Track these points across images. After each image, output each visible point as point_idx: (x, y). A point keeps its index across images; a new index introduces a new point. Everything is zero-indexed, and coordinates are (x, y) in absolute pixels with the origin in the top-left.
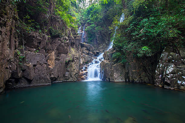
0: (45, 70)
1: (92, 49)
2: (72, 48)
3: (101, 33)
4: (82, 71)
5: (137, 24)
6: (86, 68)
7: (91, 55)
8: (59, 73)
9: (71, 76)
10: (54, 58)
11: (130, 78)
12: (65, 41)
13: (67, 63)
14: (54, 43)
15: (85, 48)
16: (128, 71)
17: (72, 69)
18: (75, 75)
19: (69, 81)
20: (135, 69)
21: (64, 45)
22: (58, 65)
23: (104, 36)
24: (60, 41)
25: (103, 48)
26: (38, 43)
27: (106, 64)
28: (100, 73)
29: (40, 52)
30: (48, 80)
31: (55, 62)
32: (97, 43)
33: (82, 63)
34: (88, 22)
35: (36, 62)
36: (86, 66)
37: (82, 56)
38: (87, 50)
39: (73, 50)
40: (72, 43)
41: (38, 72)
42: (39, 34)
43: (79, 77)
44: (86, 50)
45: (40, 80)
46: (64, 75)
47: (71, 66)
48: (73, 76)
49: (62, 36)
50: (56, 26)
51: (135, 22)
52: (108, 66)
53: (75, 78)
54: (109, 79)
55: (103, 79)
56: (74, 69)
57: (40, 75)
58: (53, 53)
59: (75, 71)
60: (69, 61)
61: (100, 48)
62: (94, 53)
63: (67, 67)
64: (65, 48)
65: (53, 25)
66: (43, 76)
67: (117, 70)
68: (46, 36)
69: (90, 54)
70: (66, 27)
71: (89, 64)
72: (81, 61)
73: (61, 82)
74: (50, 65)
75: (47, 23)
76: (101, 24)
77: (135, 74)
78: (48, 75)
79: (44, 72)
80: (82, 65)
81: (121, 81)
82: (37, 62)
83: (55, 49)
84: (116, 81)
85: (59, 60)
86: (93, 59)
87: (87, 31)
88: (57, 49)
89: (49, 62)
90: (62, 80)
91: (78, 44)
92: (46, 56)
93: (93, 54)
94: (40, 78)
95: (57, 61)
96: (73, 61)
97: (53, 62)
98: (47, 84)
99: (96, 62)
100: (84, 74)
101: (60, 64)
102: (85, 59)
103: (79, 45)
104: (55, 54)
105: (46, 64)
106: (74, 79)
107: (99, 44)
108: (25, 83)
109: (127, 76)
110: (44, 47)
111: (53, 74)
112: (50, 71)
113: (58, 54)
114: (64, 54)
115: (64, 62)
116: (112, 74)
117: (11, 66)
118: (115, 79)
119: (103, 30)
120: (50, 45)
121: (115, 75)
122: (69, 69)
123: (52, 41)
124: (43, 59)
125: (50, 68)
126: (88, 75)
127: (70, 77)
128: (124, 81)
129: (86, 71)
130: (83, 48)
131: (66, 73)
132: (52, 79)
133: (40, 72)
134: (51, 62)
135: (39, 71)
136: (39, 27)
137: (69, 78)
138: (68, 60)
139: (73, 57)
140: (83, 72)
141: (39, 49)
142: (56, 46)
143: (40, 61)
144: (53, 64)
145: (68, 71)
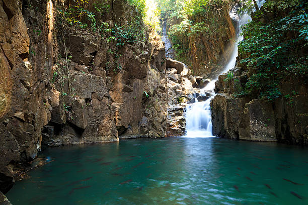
2: (151, 68)
4: (173, 116)
6: (180, 110)
8: (131, 119)
9: (153, 125)
10: (121, 86)
15: (174, 70)
16: (286, 117)
17: (155, 111)
18: (162, 123)
21: (138, 59)
22: (129, 101)
25: (207, 70)
26: (91, 54)
28: (212, 120)
29: (96, 73)
31: (123, 94)
32: (194, 60)
36: (180, 107)
38: (178, 73)
39: (153, 73)
41: (94, 115)
43: (168, 128)
44: (175, 73)
46: (139, 123)
48: (157, 126)
53: (162, 129)
56: (159, 112)
57: (98, 120)
58: (119, 76)
59: (162, 114)
61: (201, 72)
62: (191, 80)
63: (144, 107)
64: (142, 65)
66: (103, 122)
69: (183, 82)
72: (169, 95)
74: (113, 102)
78: (111, 120)
82: (92, 93)
84: (254, 139)
85: (129, 91)
88: (127, 69)
91: (160, 60)
92: (107, 82)
94: (97, 126)
95: (126, 94)
97: (118, 94)
99: (201, 99)
103: (162, 63)
104: (123, 78)
105: (108, 97)
106: (159, 133)
107: (198, 63)
108: (72, 134)
109: (281, 128)
110: (103, 62)
111: (119, 119)
113: (129, 79)
114: (138, 78)
115: (140, 96)
117: (50, 98)
118: (253, 134)
121: (253, 125)
122: (148, 111)
125: (114, 107)
127: (151, 127)
129: (181, 117)
130: (169, 69)
131: (143, 119)
132: (119, 129)
133: (98, 114)
134: (114, 95)
135: (95, 112)
137: (150, 130)
139: (156, 86)
140: (175, 119)
142: (124, 61)
143: (97, 91)
144: (119, 99)
145: (147, 115)
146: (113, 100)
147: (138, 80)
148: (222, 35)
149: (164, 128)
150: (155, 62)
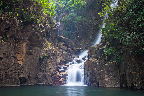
0: (14, 66)
1: (71, 45)
2: (48, 41)
3: (83, 25)
4: (60, 72)
5: (139, 10)
6: (65, 69)
7: (71, 52)
8: (30, 72)
9: (46, 78)
10: (25, 51)
11: (128, 82)
12: (40, 30)
13: (42, 60)
14: (26, 30)
15: (63, 43)
16: (125, 74)
17: (47, 68)
18: (51, 76)
19: (42, 85)
20: (135, 70)
21: (38, 34)
22: (30, 60)
23: (87, 28)
24: (33, 29)
25: (85, 45)
26: (6, 29)
27: (94, 63)
28: (85, 75)
29: (8, 41)
30: (16, 80)
31: (26, 56)
32: (77, 37)
33: (59, 61)
34: (67, 10)
35: (2, 54)
36: (65, 66)
37: (59, 52)
38: (66, 45)
39: (48, 44)
40: (48, 34)
41: (4, 68)
42: (9, 17)
43: (56, 80)
44: (64, 45)
45: (5, 79)
46: (36, 76)
47: (46, 64)
48: (48, 78)
49: (36, 23)
50: (30, 10)
51: (137, 7)
52: (97, 66)
53: (51, 80)
54: (98, 84)
55: (89, 84)
56: (51, 69)
57: (6, 72)
58: (24, 44)
59: (52, 70)
60: (44, 57)
61: (81, 45)
62: (74, 50)
63: (40, 66)
64: (40, 38)
65: (26, 8)
66: (10, 73)
67: (109, 71)
68: (17, 20)
69: (69, 51)
70: (42, 12)
71: (69, 64)
72: (58, 59)
73: (32, 85)
74: (19, 61)
75: (19, 5)
76: (83, 13)
77: (135, 77)
78: (16, 73)
79: (11, 68)
80: (60, 64)
81: (115, 87)
82: (4, 54)
83: (27, 39)
84: (108, 86)
85: (31, 54)
86: (73, 58)
87: (63, 22)
88: (30, 40)
89: (19, 56)
90: (33, 82)
91: (54, 36)
92: (15, 48)
93: (72, 52)
94: (5, 76)
95: (28, 56)
96: (49, 57)
97: (23, 56)
98: (15, 86)
99: (79, 62)
100: (63, 77)
101: (32, 60)
102: (63, 56)
103: (55, 38)
104: (27, 46)
105: (15, 58)
106: (49, 82)
107: (80, 39)
109: (123, 80)
110: (14, 35)
111: (22, 73)
112: (19, 69)
113: (30, 47)
114: (37, 46)
115: (38, 58)
116: (101, 77)
118: (107, 83)
119: (86, 21)
120: (20, 34)
122: (43, 68)
123: (24, 28)
124: (12, 50)
125: (19, 64)
126: (67, 78)
127: (44, 78)
128: (120, 86)
129: (65, 73)
130: (60, 42)
131: (39, 73)
132: (21, 79)
133: (6, 68)
134: (20, 56)
135: (5, 66)
136: (8, 8)
137: (43, 81)
138: (42, 56)
139: (49, 52)
140: (61, 74)
141: (6, 38)
142: (28, 35)
143: (7, 53)
144: (23, 59)
145: (42, 71)
146: (19, 60)
147: (37, 47)
148: (94, 24)
149: (52, 80)
150: (50, 37)
